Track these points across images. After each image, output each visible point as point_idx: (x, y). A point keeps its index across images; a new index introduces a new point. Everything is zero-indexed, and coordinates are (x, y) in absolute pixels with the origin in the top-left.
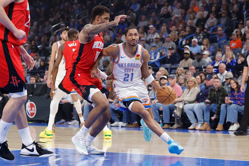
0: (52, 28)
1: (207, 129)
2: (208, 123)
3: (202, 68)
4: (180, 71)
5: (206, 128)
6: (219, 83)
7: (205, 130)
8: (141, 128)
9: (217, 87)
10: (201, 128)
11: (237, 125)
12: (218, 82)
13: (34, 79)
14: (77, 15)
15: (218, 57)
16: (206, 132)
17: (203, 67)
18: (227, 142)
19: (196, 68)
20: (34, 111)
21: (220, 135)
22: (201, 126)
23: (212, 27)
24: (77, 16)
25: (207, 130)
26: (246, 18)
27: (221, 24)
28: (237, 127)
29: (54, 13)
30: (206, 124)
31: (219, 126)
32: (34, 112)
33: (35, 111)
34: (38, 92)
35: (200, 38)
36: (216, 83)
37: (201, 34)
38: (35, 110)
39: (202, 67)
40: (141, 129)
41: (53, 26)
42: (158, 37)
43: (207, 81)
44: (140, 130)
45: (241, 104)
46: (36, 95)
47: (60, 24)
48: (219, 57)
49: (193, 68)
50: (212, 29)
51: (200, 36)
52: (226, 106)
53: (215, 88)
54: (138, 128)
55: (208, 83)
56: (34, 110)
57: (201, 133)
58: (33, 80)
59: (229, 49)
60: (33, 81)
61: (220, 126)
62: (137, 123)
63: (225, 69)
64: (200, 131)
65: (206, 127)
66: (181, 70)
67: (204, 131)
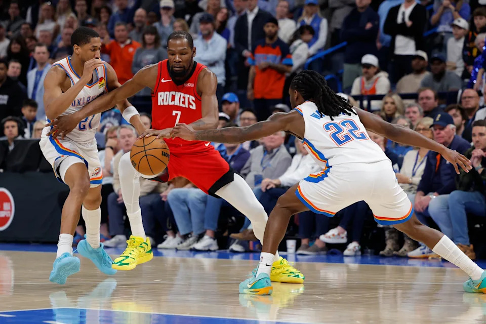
4: (389, 105)
13: (13, 127)
20: (9, 212)
32: (7, 216)
33: (11, 214)
34: (19, 161)
38: (11, 211)
43: (438, 131)
46: (15, 170)
55: (440, 135)
56: (9, 208)
58: (11, 128)
60: (11, 131)
66: (393, 103)
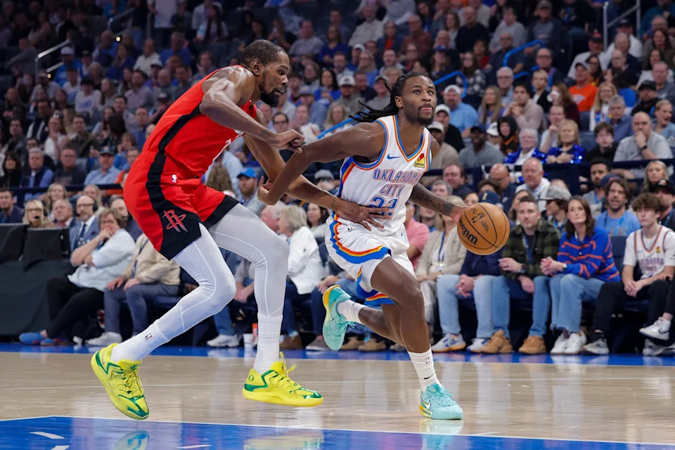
0: (36, 60)
1: (503, 350)
2: (505, 333)
3: (481, 173)
5: (500, 348)
6: (534, 214)
7: (497, 354)
8: (309, 350)
9: (530, 225)
10: (485, 348)
11: (580, 335)
12: (530, 211)
14: (111, 20)
15: (524, 137)
16: (500, 360)
17: (483, 167)
18: (556, 389)
19: (466, 171)
21: (533, 367)
22: (483, 343)
23: (508, 49)
24: (112, 24)
25: (501, 353)
26: (609, 21)
27: (536, 41)
28: (581, 341)
29: (42, 16)
30: (501, 336)
31: (530, 340)
35: (475, 83)
36: (527, 215)
37: (478, 72)
39: (480, 168)
40: (308, 353)
41: (41, 55)
42: (352, 81)
44: (305, 357)
45: (588, 274)
47: (59, 50)
48: (527, 139)
49: (456, 169)
50: (508, 55)
51: (475, 76)
52: (547, 284)
53: (523, 229)
54: (299, 352)
57: (483, 361)
59: (559, 114)
61: (533, 340)
62: (296, 337)
63: (541, 176)
64: (482, 357)
65: (500, 345)
67: (495, 357)
